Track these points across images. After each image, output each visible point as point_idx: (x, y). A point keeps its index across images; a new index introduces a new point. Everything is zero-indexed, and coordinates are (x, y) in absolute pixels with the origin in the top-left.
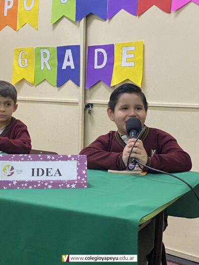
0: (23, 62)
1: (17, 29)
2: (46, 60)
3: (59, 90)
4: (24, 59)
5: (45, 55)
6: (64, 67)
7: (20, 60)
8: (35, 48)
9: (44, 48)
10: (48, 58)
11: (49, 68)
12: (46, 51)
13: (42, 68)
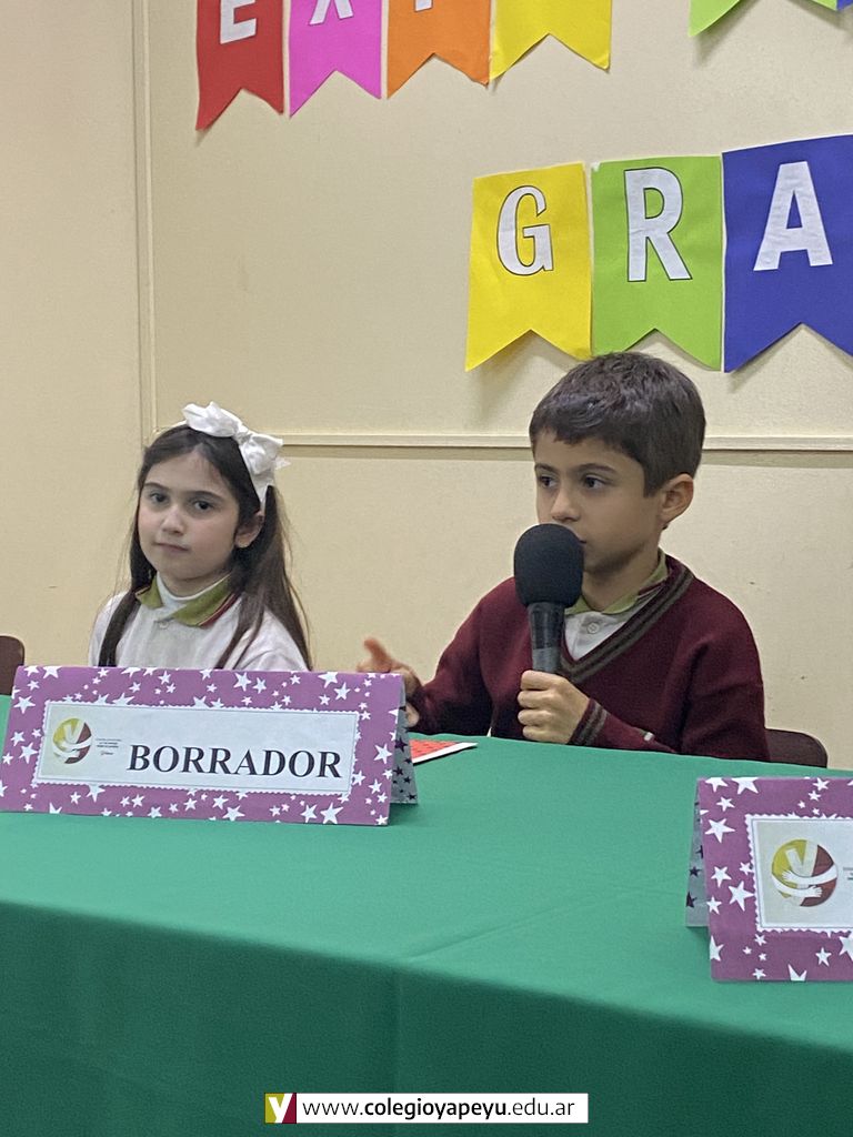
0: (525, 244)
1: (493, 76)
2: (659, 230)
3: (734, 388)
4: (528, 232)
5: (654, 201)
6: (767, 260)
7: (508, 237)
8: (596, 166)
9: (648, 166)
10: (670, 218)
11: (676, 268)
12: (656, 179)
13: (637, 273)
